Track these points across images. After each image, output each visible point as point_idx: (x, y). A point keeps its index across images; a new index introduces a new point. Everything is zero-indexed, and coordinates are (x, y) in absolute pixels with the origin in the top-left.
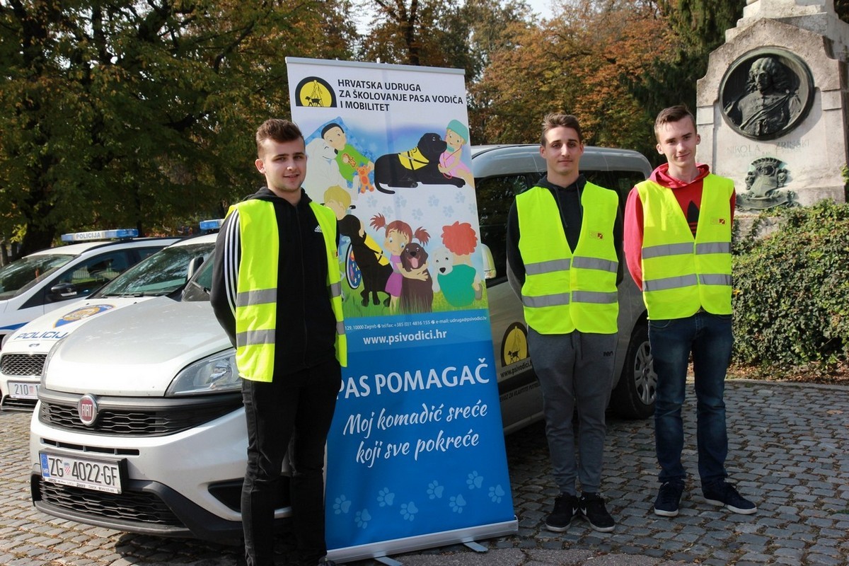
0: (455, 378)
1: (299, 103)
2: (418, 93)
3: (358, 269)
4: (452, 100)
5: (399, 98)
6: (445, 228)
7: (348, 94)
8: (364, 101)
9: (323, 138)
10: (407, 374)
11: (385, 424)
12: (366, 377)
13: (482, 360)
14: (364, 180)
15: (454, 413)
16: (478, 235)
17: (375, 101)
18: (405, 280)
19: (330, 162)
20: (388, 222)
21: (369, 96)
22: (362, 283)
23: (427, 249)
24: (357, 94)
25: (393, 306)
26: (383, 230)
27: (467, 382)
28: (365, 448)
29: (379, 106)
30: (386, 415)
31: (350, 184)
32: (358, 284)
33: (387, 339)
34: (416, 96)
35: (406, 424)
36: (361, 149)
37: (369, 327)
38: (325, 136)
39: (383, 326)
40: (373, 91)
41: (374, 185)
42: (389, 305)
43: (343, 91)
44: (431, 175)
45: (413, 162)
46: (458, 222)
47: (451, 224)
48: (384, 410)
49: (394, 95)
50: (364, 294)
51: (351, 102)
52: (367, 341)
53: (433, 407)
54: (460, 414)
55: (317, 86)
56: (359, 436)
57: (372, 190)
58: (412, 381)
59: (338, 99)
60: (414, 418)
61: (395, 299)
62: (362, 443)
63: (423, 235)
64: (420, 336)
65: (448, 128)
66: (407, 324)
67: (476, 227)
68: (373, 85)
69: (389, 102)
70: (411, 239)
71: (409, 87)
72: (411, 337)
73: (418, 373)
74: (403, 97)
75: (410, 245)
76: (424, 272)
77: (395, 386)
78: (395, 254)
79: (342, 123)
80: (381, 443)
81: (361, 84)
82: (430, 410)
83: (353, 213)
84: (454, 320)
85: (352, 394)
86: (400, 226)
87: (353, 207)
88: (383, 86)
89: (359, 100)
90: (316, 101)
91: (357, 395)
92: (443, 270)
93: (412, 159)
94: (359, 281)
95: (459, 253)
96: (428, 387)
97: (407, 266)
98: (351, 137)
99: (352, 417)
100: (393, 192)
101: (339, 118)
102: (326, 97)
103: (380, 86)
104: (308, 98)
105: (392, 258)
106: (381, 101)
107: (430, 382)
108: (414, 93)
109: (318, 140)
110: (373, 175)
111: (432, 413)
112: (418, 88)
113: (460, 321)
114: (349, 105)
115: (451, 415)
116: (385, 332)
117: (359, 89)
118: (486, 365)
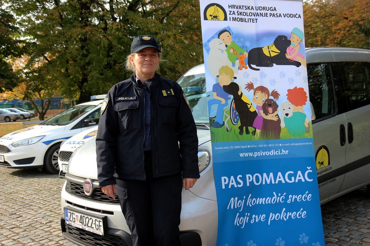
0: (293, 178)
1: (206, 18)
2: (275, 12)
3: (237, 113)
4: (294, 16)
5: (264, 15)
6: (289, 91)
7: (234, 13)
8: (243, 17)
9: (219, 38)
10: (265, 175)
11: (251, 203)
12: (241, 176)
13: (309, 168)
14: (242, 63)
15: (292, 198)
16: (308, 95)
17: (249, 17)
18: (265, 120)
19: (222, 52)
20: (255, 86)
21: (246, 14)
22: (239, 122)
23: (278, 102)
24: (239, 13)
25: (257, 135)
26: (252, 91)
27: (300, 180)
28: (239, 217)
29: (252, 20)
30: (252, 198)
31: (234, 65)
32: (237, 122)
33: (253, 154)
34: (274, 14)
35: (264, 203)
36: (240, 44)
37: (243, 147)
38: (220, 37)
39: (252, 146)
40: (248, 11)
41: (247, 66)
42: (255, 135)
43: (231, 11)
44: (281, 60)
45: (270, 52)
46: (296, 87)
47: (292, 88)
48: (250, 195)
49: (260, 13)
50: (241, 128)
51: (235, 18)
52: (242, 155)
53: (280, 194)
54: (296, 199)
55: (216, 9)
56: (236, 210)
57: (246, 68)
58: (267, 179)
59: (228, 16)
60: (268, 201)
61: (258, 131)
62: (238, 214)
63: (275, 94)
64: (272, 153)
65: (292, 33)
66: (265, 146)
67: (307, 90)
68: (249, 8)
69: (257, 17)
70: (268, 97)
71: (270, 9)
72: (267, 153)
73: (271, 175)
74: (266, 15)
75: (268, 100)
76: (276, 116)
77: (258, 181)
78: (259, 105)
79: (230, 29)
80: (249, 214)
81: (242, 7)
82: (278, 196)
83: (235, 81)
84: (293, 144)
85: (233, 186)
86: (263, 89)
87: (235, 78)
88: (254, 8)
89: (240, 17)
90: (216, 17)
91: (236, 186)
92: (287, 115)
93: (270, 50)
94: (237, 120)
95: (297, 105)
96: (277, 182)
97: (266, 113)
98: (235, 38)
99: (232, 199)
100: (258, 70)
101: (228, 27)
102: (221, 15)
103: (252, 8)
104: (211, 15)
105: (258, 107)
106: (253, 17)
107: (278, 179)
108: (272, 12)
109: (216, 39)
110: (247, 60)
111: (279, 198)
112: (275, 9)
113: (297, 144)
114: (234, 19)
115: (290, 200)
116: (253, 150)
117: (240, 10)
118: (311, 171)
